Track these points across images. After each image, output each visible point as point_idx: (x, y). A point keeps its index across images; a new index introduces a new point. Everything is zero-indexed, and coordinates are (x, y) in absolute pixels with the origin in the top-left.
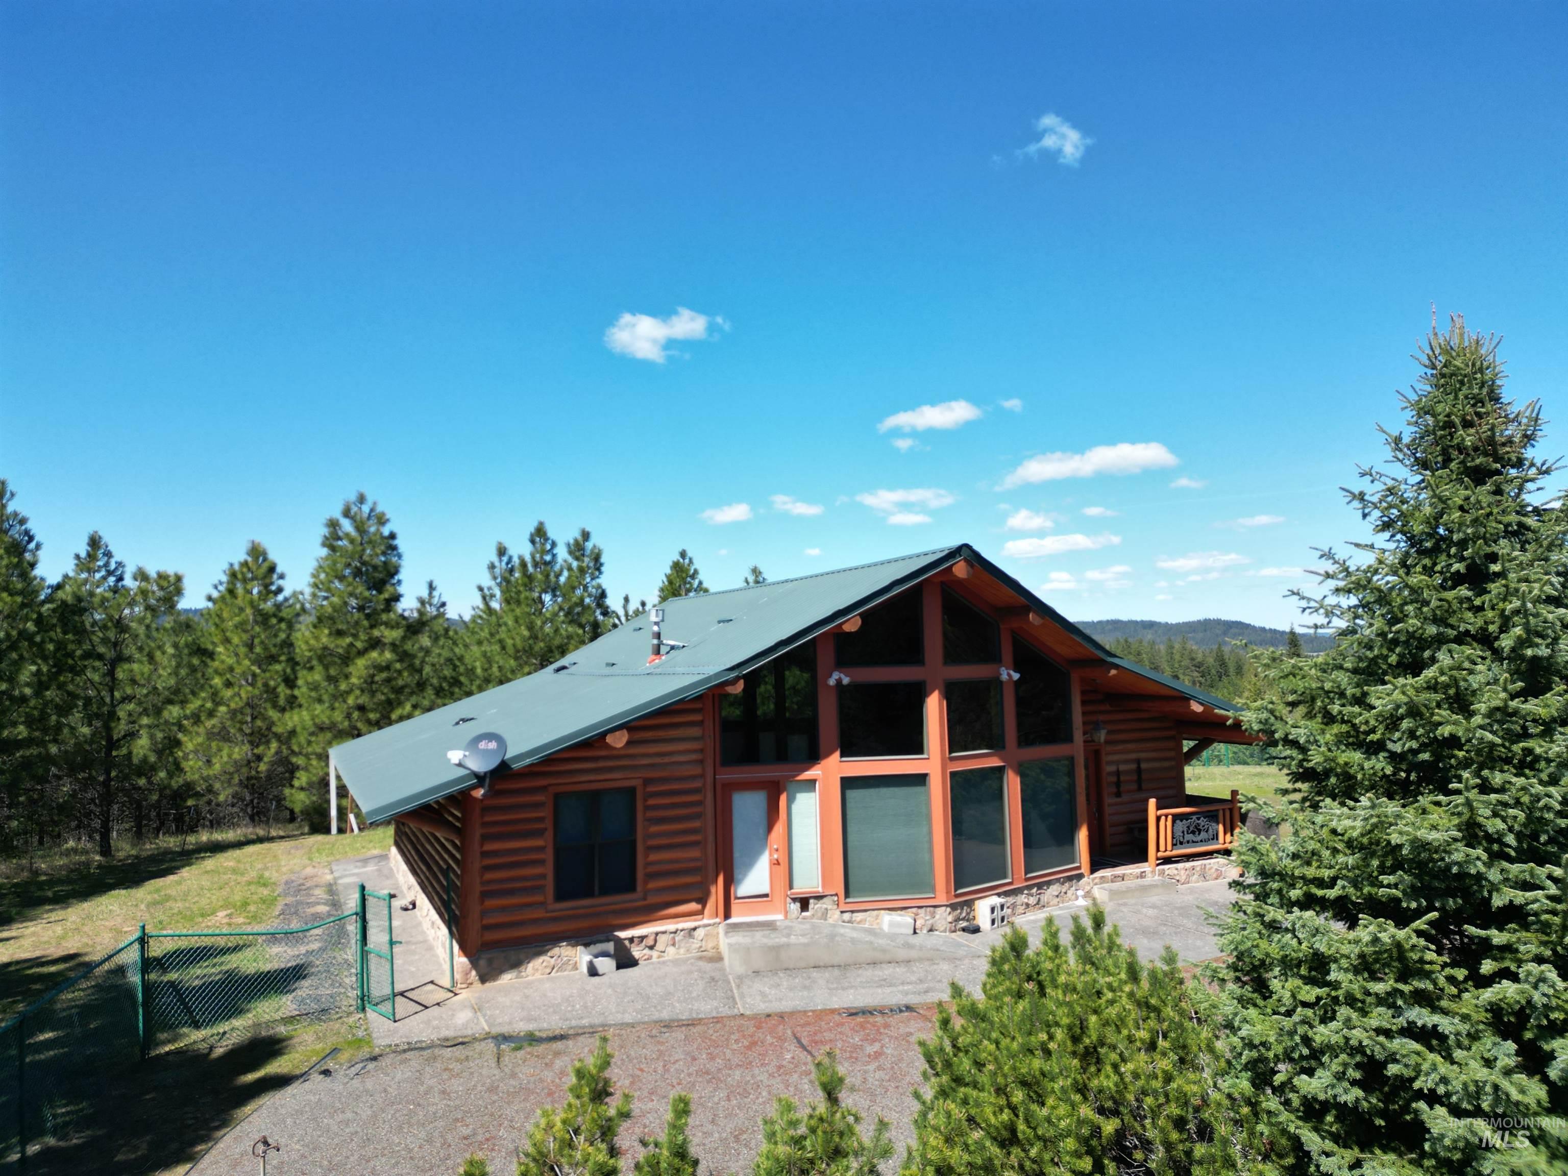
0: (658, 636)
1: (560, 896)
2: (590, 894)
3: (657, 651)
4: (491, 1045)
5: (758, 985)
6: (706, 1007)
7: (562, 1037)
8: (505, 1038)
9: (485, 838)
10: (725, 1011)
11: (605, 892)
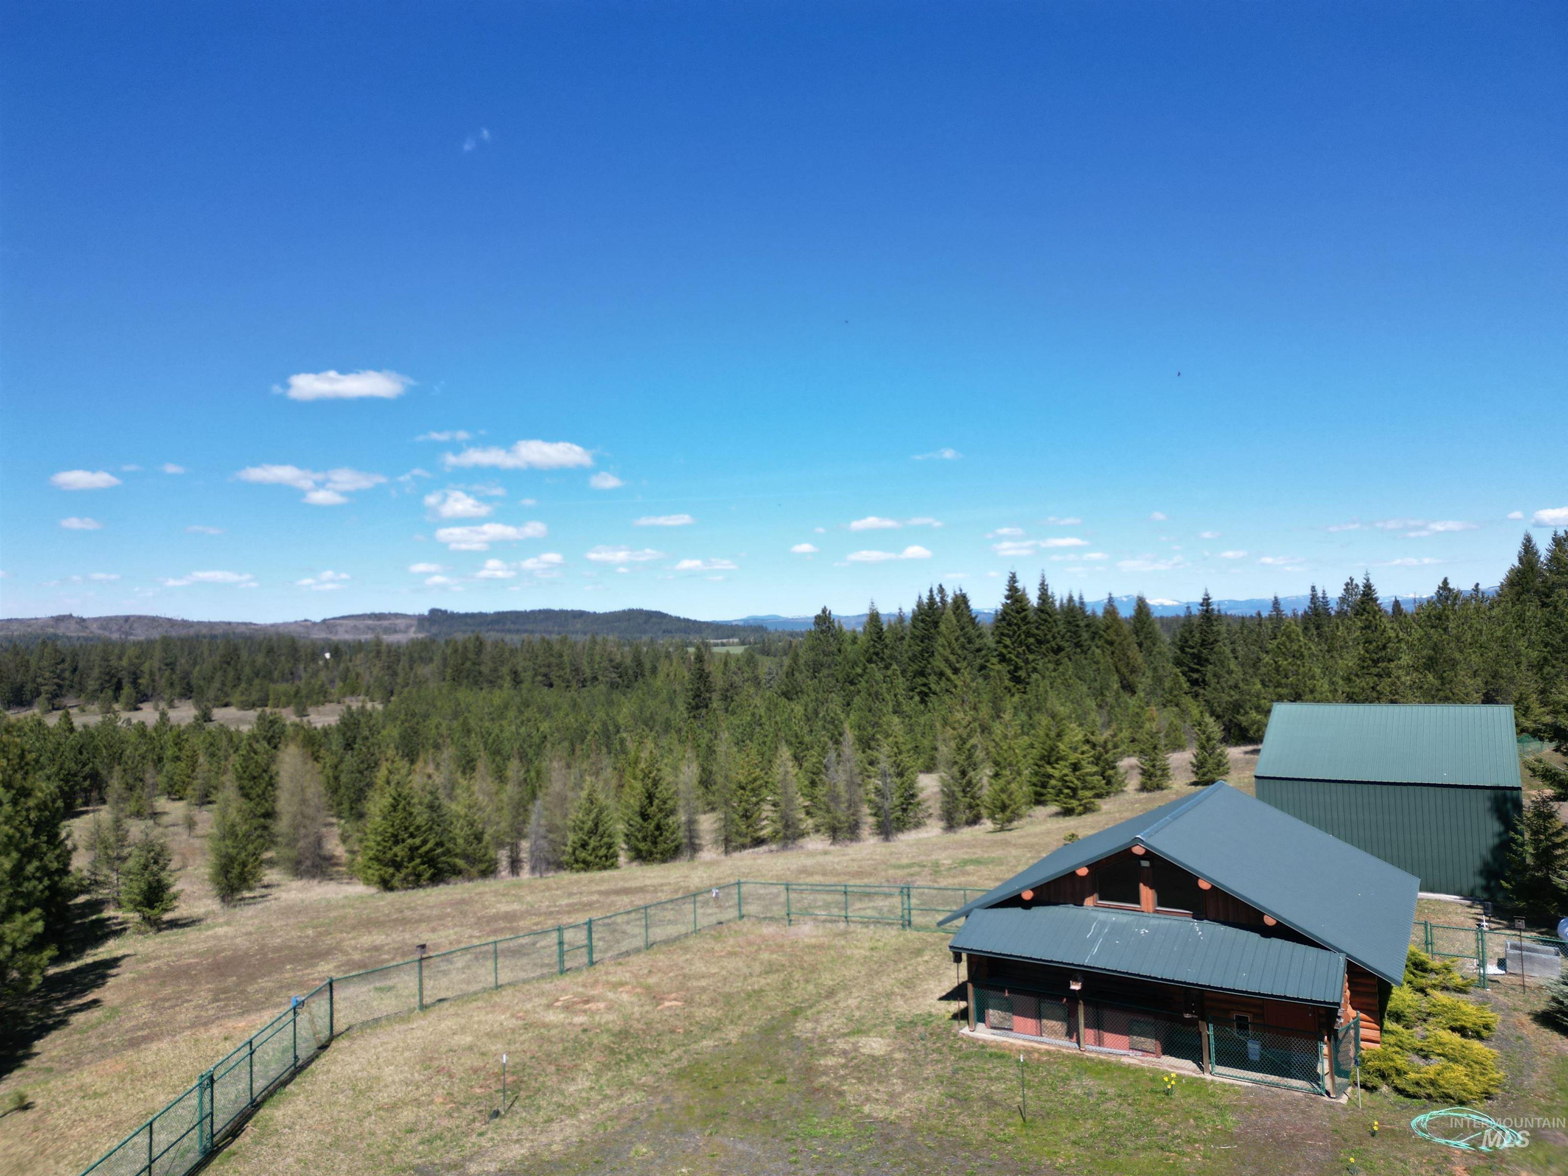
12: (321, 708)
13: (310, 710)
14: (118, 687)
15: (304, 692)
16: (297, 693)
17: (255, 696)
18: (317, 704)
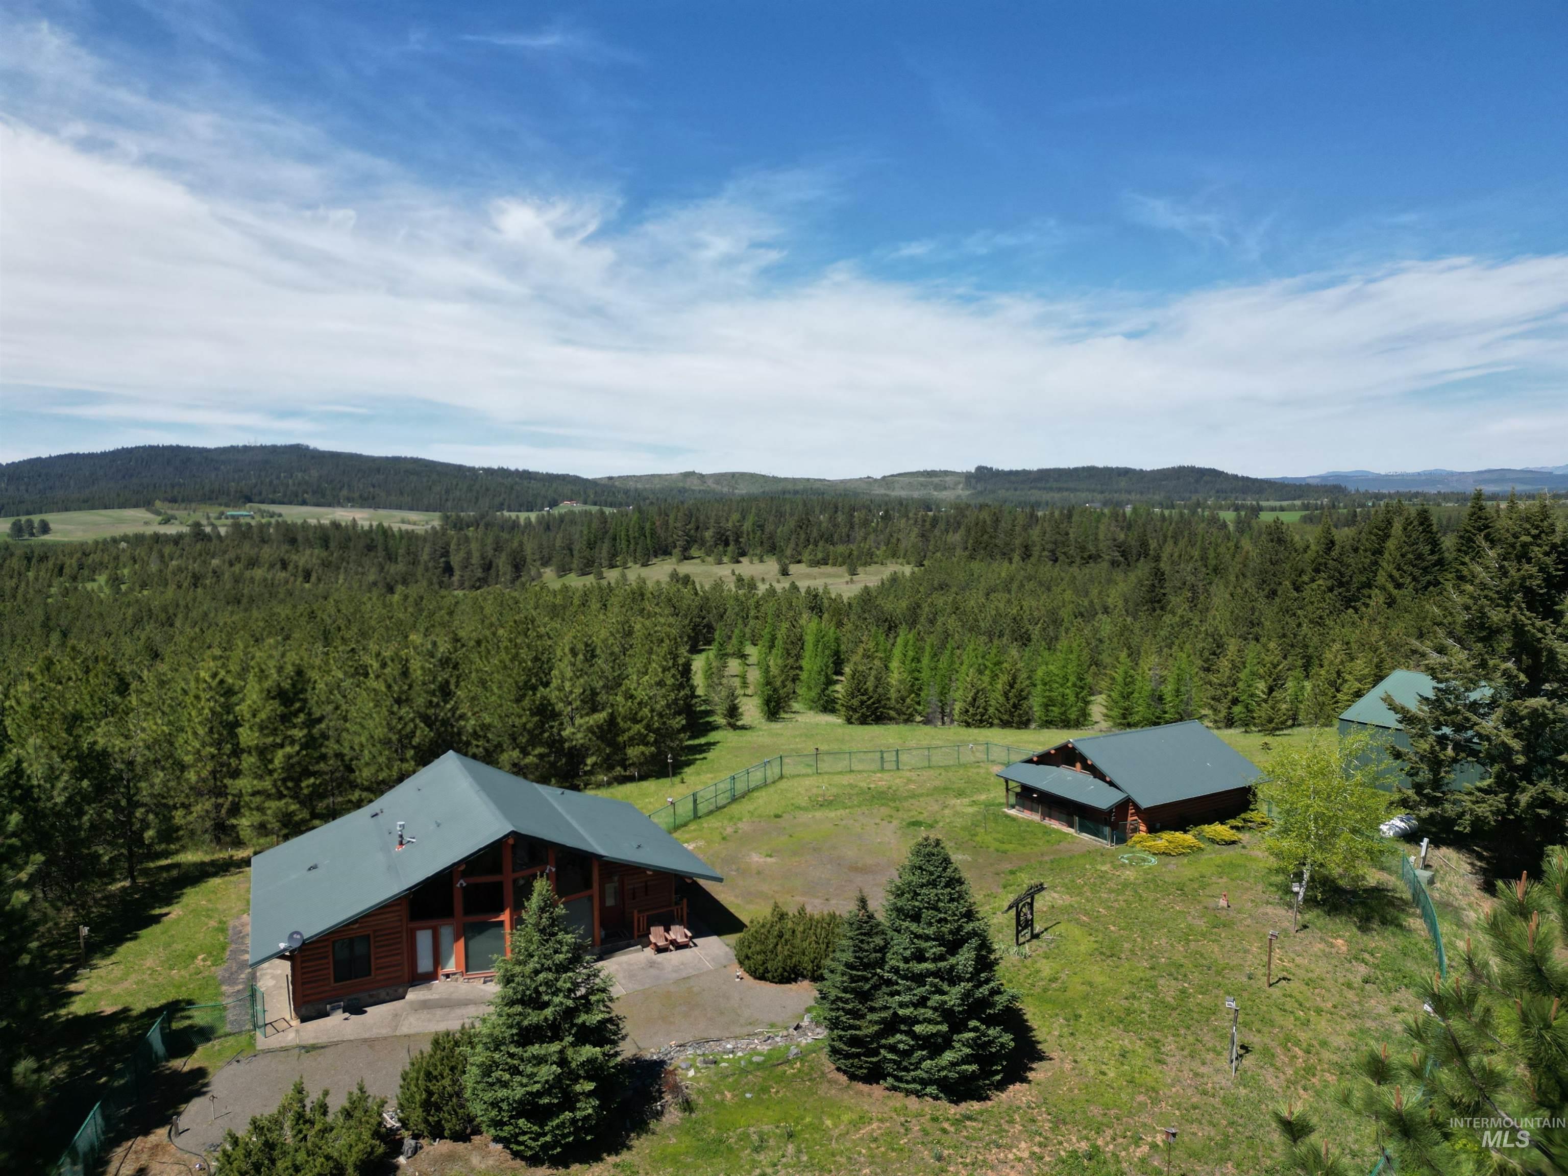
0: (401, 836)
1: (336, 981)
2: (350, 979)
3: (401, 844)
4: (297, 1051)
5: (412, 1019)
6: (384, 1032)
7: (322, 1047)
8: (304, 1047)
9: (303, 962)
10: (391, 1034)
11: (356, 977)
12: (868, 568)
13: (860, 570)
14: (727, 544)
15: (855, 553)
16: (850, 554)
17: (820, 556)
18: (866, 564)
